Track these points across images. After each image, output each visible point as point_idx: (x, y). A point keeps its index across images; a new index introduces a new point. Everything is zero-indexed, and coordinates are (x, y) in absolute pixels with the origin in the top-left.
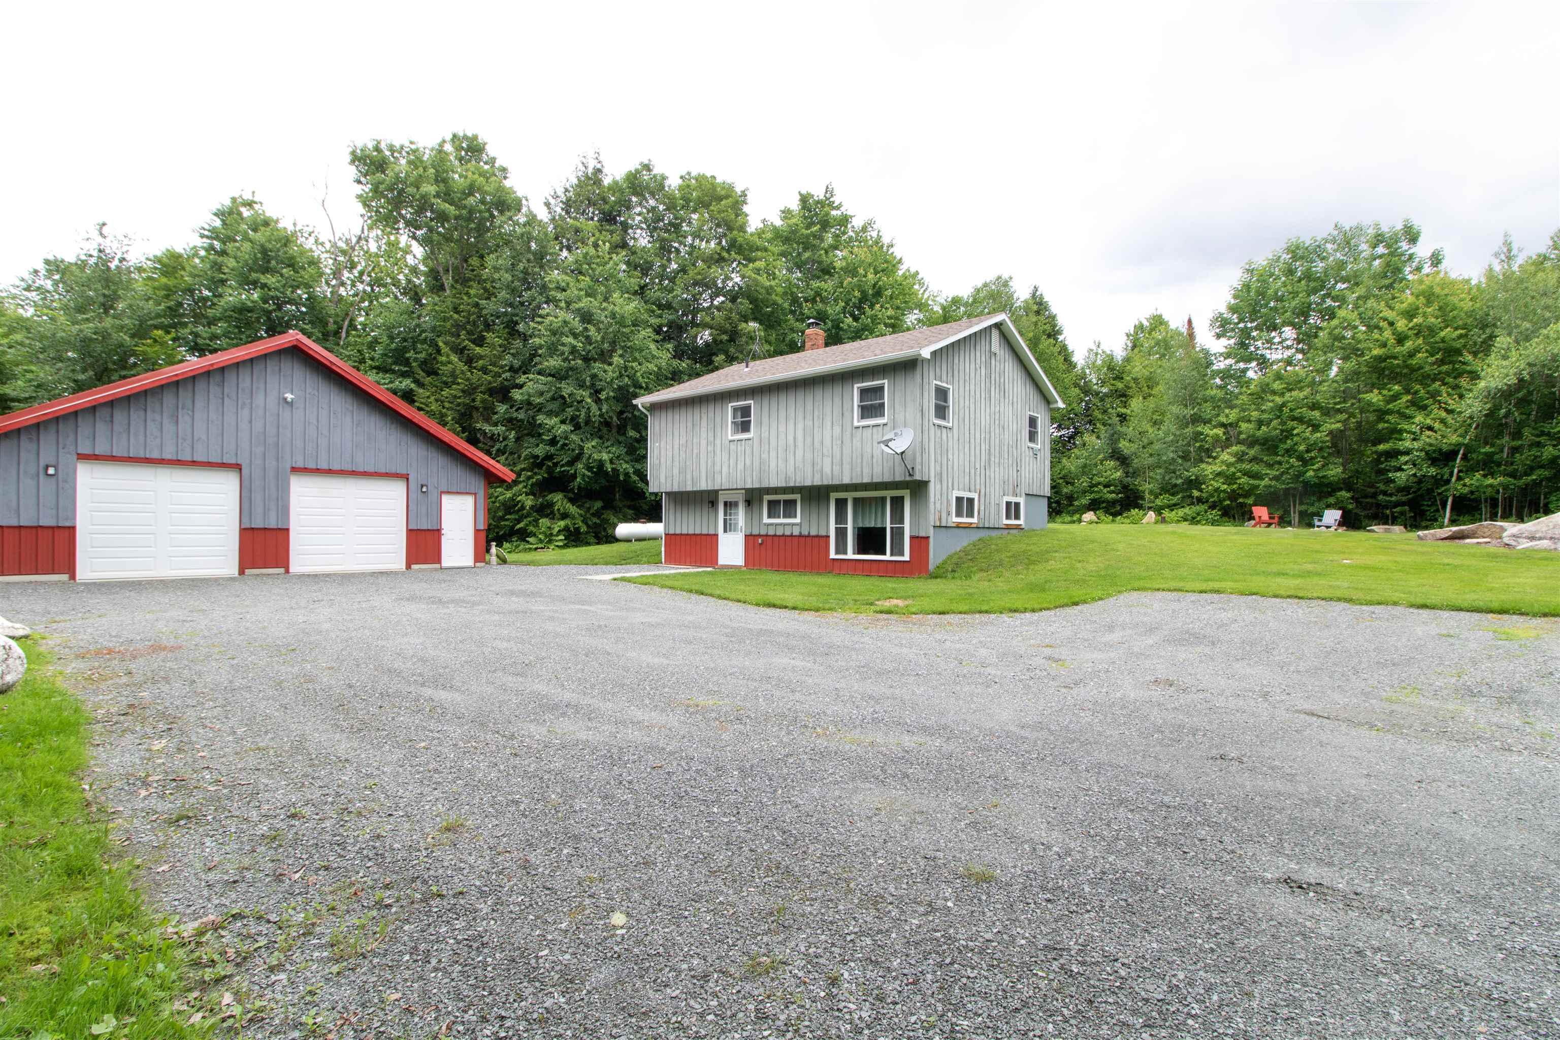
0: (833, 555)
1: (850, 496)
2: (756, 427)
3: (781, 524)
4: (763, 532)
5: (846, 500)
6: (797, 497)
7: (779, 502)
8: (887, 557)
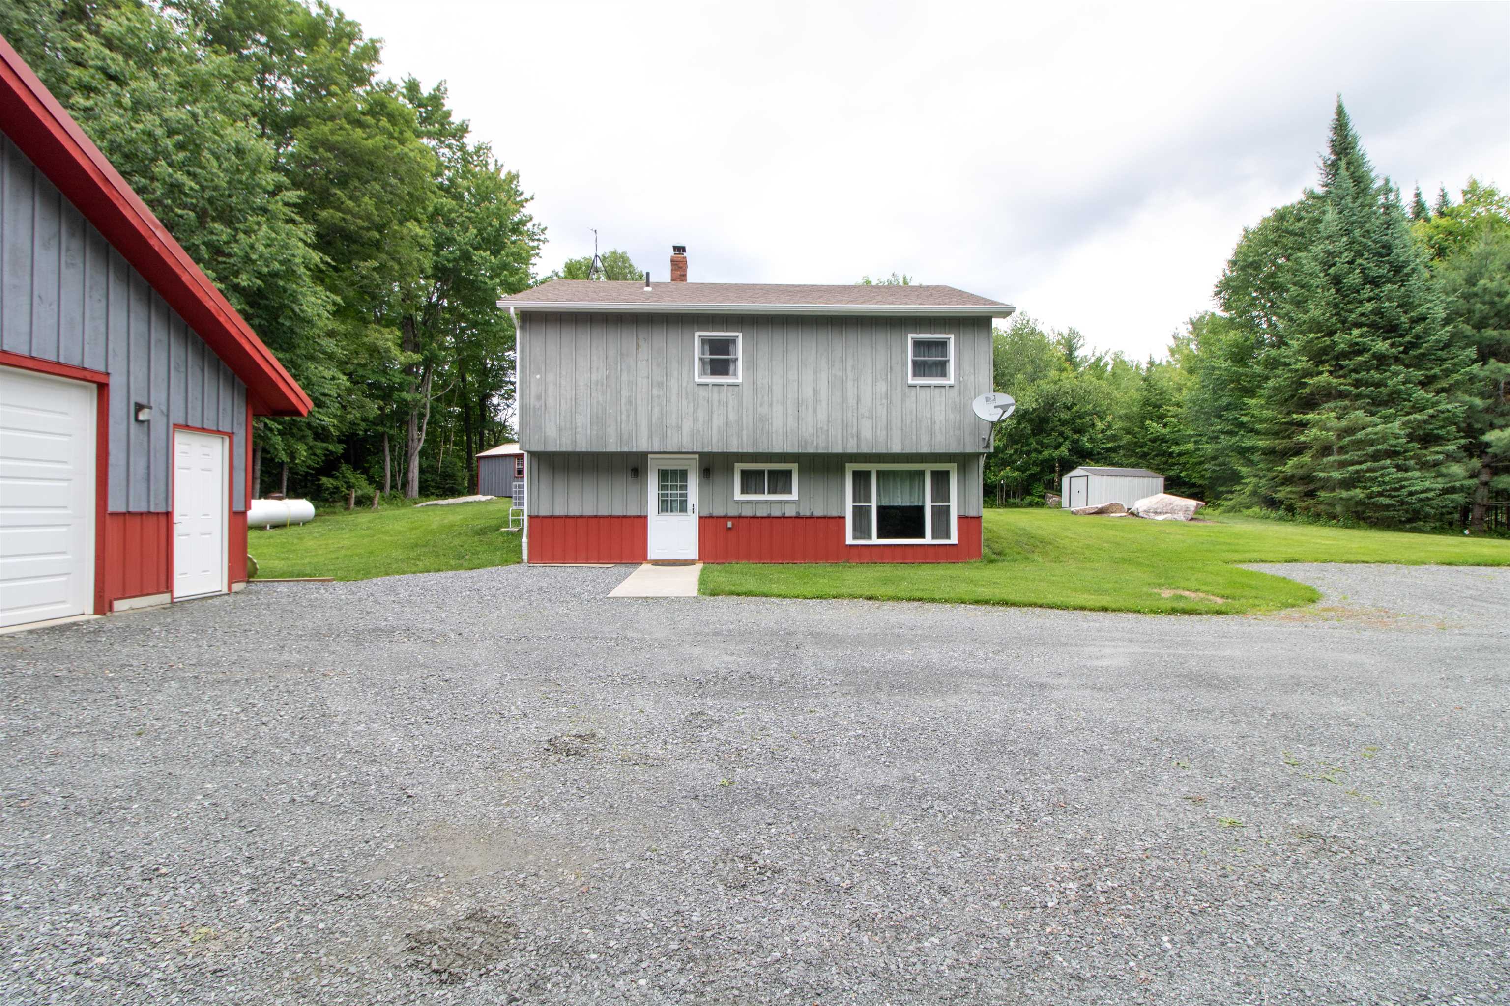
0: (849, 540)
1: (873, 468)
2: (746, 369)
3: (766, 502)
4: (733, 512)
5: (868, 474)
6: (794, 467)
7: (761, 473)
8: (928, 540)
